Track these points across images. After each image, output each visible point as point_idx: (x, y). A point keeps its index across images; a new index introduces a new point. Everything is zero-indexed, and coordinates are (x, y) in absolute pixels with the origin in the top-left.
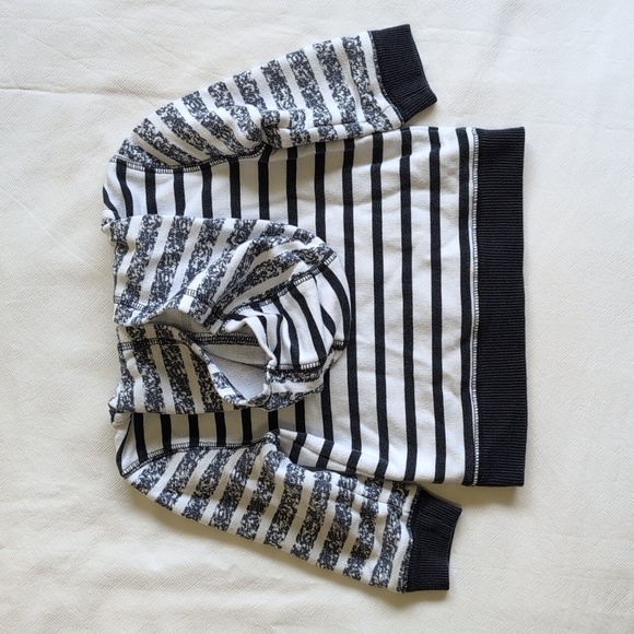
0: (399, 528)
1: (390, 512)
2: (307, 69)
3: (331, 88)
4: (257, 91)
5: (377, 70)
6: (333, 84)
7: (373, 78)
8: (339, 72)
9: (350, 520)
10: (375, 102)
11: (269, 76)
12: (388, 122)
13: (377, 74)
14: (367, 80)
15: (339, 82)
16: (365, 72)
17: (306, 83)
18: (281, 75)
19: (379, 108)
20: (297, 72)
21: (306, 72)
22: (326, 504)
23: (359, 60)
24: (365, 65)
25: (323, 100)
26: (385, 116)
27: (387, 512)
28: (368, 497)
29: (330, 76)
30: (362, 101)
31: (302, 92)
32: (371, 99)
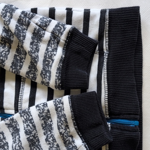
0: (56, 49)
1: (51, 39)
2: (32, 123)
3: (45, 134)
4: (4, 138)
5: (74, 123)
6: (47, 132)
7: (72, 129)
8: (51, 125)
9: (24, 37)
10: (73, 142)
11: (11, 129)
14: (68, 130)
15: (50, 131)
17: (31, 132)
18: (18, 128)
19: (76, 146)
20: (25, 125)
21: (31, 125)
22: (9, 21)
25: (39, 142)
27: (49, 38)
28: (39, 26)
29: (45, 127)
30: (65, 143)
31: (28, 138)
32: (71, 140)
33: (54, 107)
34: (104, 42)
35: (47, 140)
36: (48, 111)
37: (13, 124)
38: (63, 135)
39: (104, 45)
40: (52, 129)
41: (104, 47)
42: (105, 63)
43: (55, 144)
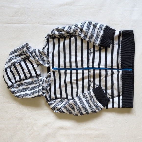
2: (82, 100)
5: (96, 98)
8: (88, 100)
10: (97, 105)
12: (101, 108)
13: (96, 99)
16: (94, 99)
17: (82, 103)
18: (76, 102)
23: (91, 97)
24: (93, 98)
25: (86, 107)
26: (100, 107)
29: (87, 101)
30: (95, 105)
31: (81, 105)
32: (96, 104)
33: (88, 94)
34: (120, 41)
35: (88, 105)
36: (86, 95)
37: (75, 101)
38: (93, 102)
39: (120, 42)
40: (89, 102)
41: (120, 43)
42: (120, 49)
43: (91, 106)
